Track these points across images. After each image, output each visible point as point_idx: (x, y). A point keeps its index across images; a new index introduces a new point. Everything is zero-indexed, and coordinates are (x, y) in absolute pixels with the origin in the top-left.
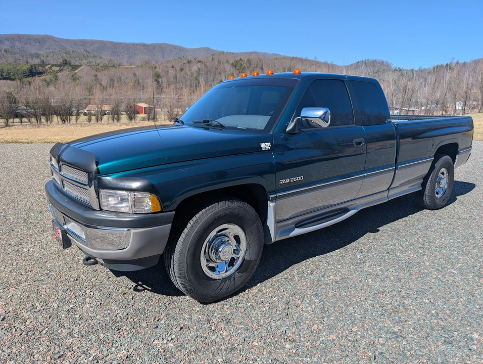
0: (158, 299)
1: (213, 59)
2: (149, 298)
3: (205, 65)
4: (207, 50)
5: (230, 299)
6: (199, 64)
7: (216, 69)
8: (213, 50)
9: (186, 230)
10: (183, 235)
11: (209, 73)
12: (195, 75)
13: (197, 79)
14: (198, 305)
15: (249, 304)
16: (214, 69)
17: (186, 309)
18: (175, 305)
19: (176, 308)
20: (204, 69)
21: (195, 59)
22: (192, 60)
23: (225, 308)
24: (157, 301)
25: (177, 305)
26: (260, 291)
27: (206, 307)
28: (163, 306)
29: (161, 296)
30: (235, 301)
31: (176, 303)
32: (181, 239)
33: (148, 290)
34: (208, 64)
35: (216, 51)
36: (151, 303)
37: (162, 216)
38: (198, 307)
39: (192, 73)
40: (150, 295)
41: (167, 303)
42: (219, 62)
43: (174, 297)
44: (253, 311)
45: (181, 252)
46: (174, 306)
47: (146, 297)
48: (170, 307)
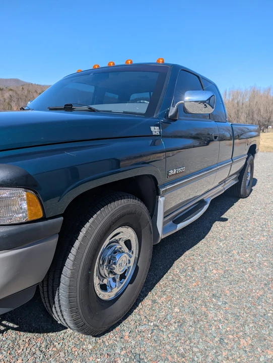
0: (27, 341)
1: (23, 88)
2: (13, 342)
3: (16, 93)
4: (17, 81)
5: (126, 321)
6: (10, 91)
7: (26, 97)
8: (23, 82)
9: (77, 244)
10: (74, 251)
11: (20, 100)
12: (7, 101)
13: (9, 104)
14: (88, 340)
15: (152, 324)
16: (25, 97)
17: (74, 350)
18: (55, 346)
19: (58, 351)
20: (15, 96)
21: (6, 88)
22: (4, 88)
23: (126, 338)
24: (27, 345)
25: (58, 347)
26: (154, 301)
27: (100, 340)
28: (38, 353)
29: (30, 335)
30: (133, 323)
31: (56, 344)
32: (71, 257)
33: (13, 329)
34: (18, 92)
35: (25, 82)
36: (19, 352)
37: (45, 226)
38: (90, 343)
39: (4, 99)
40: (14, 336)
41: (43, 346)
42: (29, 91)
43: (51, 334)
44: (161, 333)
45: (72, 277)
46: (54, 349)
47: (9, 342)
48: (50, 352)
